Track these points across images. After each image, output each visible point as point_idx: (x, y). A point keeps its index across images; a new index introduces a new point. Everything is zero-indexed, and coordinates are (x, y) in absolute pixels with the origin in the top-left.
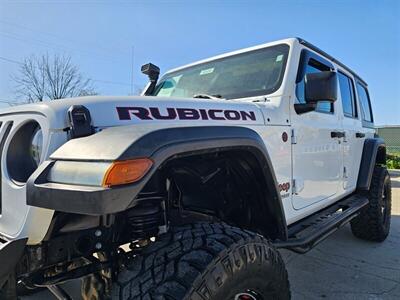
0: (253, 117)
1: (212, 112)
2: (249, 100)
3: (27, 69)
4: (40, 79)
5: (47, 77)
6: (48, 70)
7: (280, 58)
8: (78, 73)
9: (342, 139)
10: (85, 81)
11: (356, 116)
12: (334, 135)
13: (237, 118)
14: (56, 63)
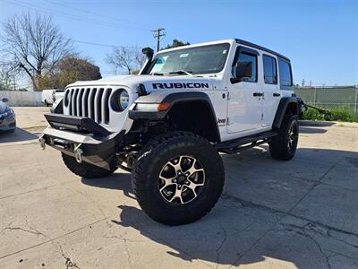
0: (207, 86)
1: (188, 84)
2: (206, 76)
3: (11, 29)
4: (23, 38)
5: (30, 37)
6: (30, 31)
7: (225, 52)
8: (58, 33)
9: (261, 97)
10: (66, 41)
11: (276, 83)
12: (255, 95)
13: (200, 86)
14: (37, 23)
